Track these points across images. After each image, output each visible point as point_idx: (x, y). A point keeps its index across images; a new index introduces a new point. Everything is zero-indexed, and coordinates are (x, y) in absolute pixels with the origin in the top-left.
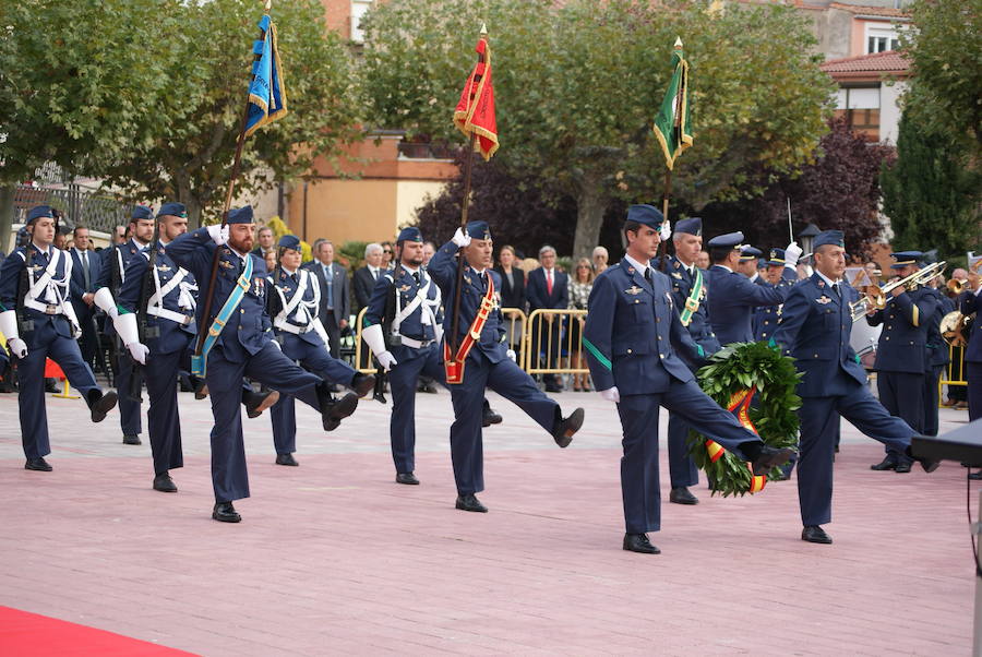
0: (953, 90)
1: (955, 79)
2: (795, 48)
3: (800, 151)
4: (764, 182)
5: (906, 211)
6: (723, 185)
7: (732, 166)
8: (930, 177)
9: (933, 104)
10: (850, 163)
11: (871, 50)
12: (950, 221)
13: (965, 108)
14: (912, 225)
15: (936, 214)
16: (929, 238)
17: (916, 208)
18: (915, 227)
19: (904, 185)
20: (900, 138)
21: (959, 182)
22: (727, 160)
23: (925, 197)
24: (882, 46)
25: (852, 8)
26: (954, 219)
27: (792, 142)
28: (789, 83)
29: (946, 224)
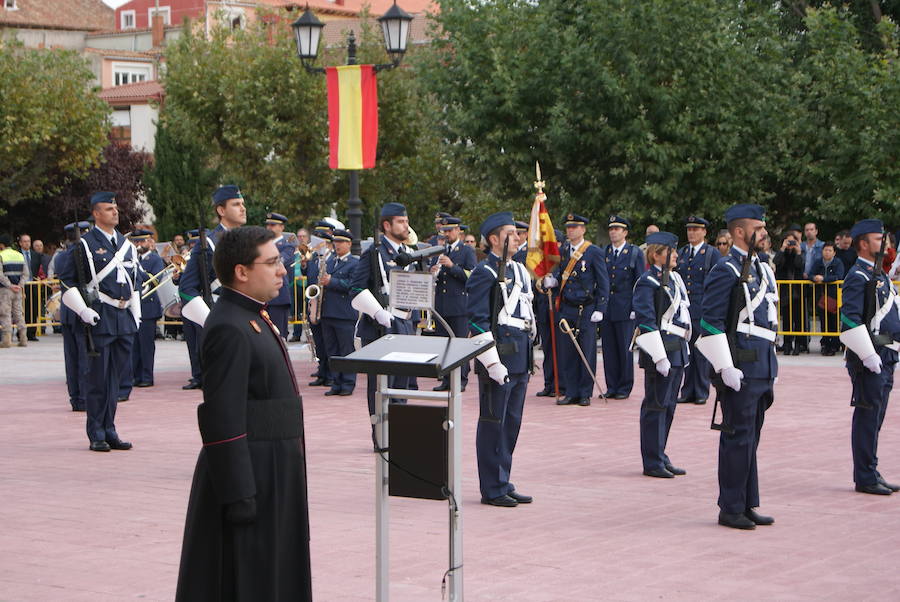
0: (202, 111)
1: (203, 103)
2: (80, 82)
3: (89, 160)
4: (60, 183)
5: (164, 200)
6: (31, 185)
7: (38, 170)
8: (180, 174)
9: (186, 121)
10: (119, 166)
11: (117, 83)
12: (196, 206)
13: (211, 124)
14: (169, 210)
15: (186, 202)
16: (182, 219)
17: (171, 198)
18: (171, 212)
19: (162, 181)
20: (157, 147)
21: (201, 177)
22: (33, 167)
23: (178, 190)
24: (125, 79)
25: (102, 52)
26: (199, 205)
27: (83, 151)
28: (77, 108)
29: (194, 209)
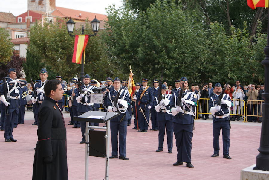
0: (40, 46)
1: (40, 44)
2: (5, 37)
3: (7, 59)
5: (29, 71)
8: (33, 64)
9: (36, 49)
10: (16, 61)
11: (16, 38)
12: (38, 73)
13: (42, 50)
14: (30, 74)
15: (35, 72)
16: (34, 77)
17: (31, 71)
19: (28, 66)
20: (27, 56)
21: (39, 65)
23: (32, 68)
24: (18, 37)
25: (12, 29)
26: (39, 73)
27: (6, 57)
28: (4, 44)
29: (37, 74)
